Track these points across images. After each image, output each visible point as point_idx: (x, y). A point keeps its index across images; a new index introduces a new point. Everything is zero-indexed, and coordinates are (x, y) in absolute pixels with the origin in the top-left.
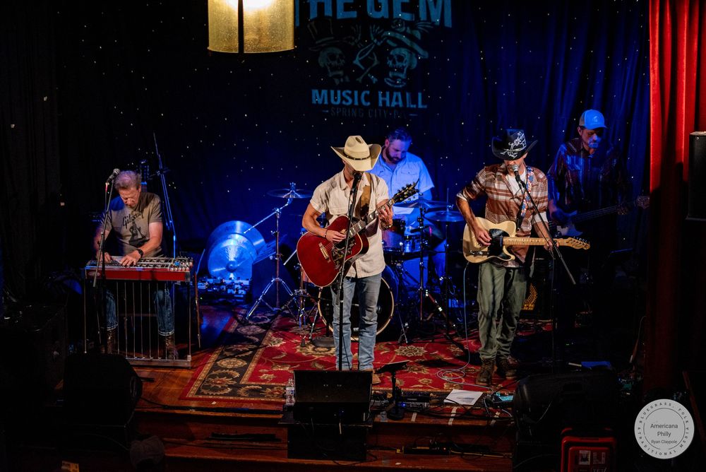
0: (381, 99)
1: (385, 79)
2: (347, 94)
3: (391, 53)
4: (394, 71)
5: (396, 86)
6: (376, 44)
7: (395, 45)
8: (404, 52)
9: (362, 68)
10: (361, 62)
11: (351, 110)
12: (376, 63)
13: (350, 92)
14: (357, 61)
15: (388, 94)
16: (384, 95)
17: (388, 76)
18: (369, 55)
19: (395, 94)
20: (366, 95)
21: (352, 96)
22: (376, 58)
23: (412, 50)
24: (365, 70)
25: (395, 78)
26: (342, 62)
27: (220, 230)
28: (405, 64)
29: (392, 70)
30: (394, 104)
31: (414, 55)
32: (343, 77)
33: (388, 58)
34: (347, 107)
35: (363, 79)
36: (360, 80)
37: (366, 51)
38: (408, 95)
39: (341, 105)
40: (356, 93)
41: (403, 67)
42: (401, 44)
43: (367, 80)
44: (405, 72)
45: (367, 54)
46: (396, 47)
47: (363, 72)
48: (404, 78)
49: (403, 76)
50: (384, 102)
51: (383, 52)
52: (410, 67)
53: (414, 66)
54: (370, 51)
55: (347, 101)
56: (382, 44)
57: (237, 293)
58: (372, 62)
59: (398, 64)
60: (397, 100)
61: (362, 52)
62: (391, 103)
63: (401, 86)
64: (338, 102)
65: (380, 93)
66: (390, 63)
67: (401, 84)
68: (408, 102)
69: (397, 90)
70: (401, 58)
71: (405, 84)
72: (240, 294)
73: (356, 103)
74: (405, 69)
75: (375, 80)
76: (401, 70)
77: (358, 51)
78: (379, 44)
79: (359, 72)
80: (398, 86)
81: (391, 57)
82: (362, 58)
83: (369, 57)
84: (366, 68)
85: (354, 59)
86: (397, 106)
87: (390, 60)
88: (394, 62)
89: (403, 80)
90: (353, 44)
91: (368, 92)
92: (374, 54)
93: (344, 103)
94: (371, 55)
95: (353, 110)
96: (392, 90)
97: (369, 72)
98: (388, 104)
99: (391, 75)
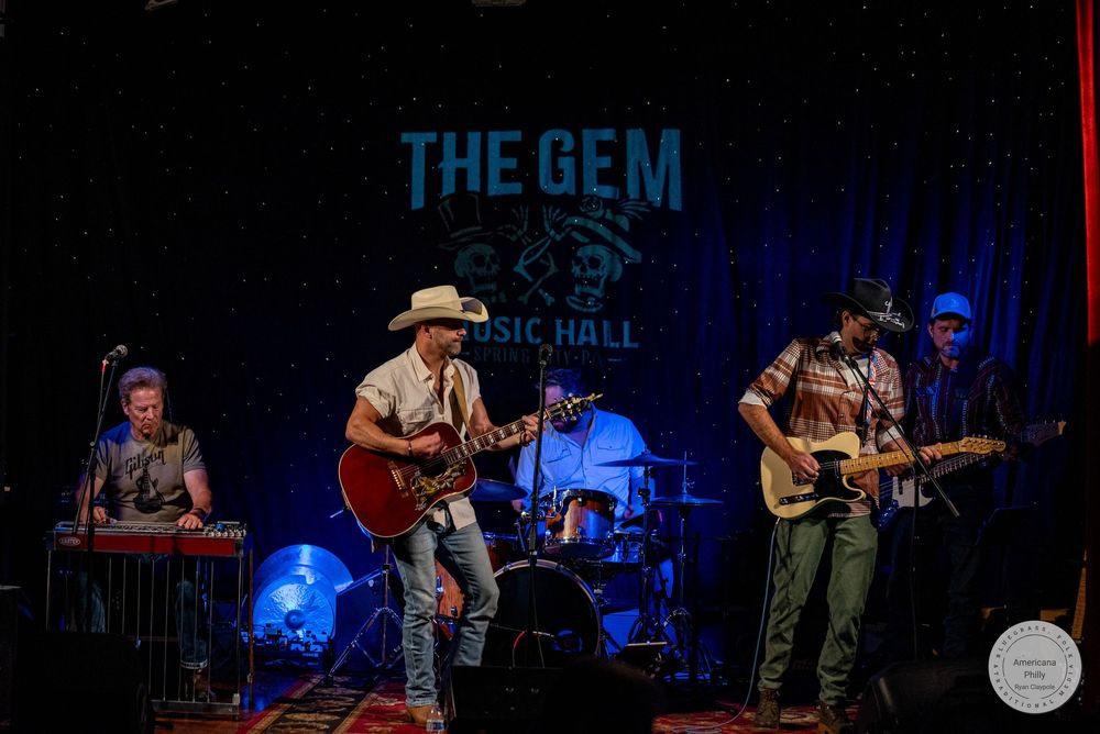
0: (559, 332)
1: (567, 298)
2: (503, 323)
3: (579, 254)
4: (583, 285)
5: (585, 310)
6: (553, 239)
7: (587, 240)
8: (601, 251)
9: (530, 279)
10: (526, 268)
11: (508, 352)
12: (553, 269)
13: (506, 320)
14: (520, 268)
15: (572, 323)
16: (565, 326)
17: (573, 293)
18: (541, 257)
19: (584, 323)
20: (534, 325)
21: (511, 327)
22: (552, 261)
23: (613, 249)
24: (533, 283)
25: (584, 296)
26: (495, 268)
27: (275, 559)
28: (603, 273)
29: (579, 281)
30: (583, 339)
31: (617, 256)
32: (497, 294)
33: (573, 262)
34: (502, 345)
35: (529, 299)
36: (524, 299)
37: (536, 250)
38: (606, 324)
39: (491, 342)
40: (518, 321)
41: (599, 277)
42: (596, 239)
43: (537, 299)
44: (601, 286)
45: (537, 256)
46: (587, 244)
47: (530, 285)
48: (600, 296)
49: (597, 292)
50: (565, 337)
51: (565, 251)
52: (609, 277)
53: (618, 275)
54: (540, 252)
55: (502, 335)
56: (563, 238)
57: (307, 651)
58: (547, 268)
59: (591, 273)
60: (587, 333)
61: (528, 253)
62: (576, 338)
63: (594, 310)
64: (487, 338)
65: (559, 322)
66: (576, 270)
67: (595, 306)
68: (605, 338)
69: (588, 316)
70: (595, 263)
71: (601, 306)
72: (313, 652)
73: (518, 339)
74: (602, 281)
75: (550, 300)
76: (594, 283)
77: (523, 251)
78: (558, 238)
79: (525, 285)
80: (590, 310)
81: (579, 261)
82: (528, 262)
83: (541, 261)
84: (536, 279)
85: (516, 264)
86: (588, 344)
87: (577, 264)
88: (583, 269)
89: (598, 300)
90: (514, 238)
91: (538, 321)
92: (549, 254)
93: (496, 338)
94: (544, 256)
95: (511, 349)
96: (579, 317)
97: (540, 287)
98: (571, 341)
99: (577, 289)
